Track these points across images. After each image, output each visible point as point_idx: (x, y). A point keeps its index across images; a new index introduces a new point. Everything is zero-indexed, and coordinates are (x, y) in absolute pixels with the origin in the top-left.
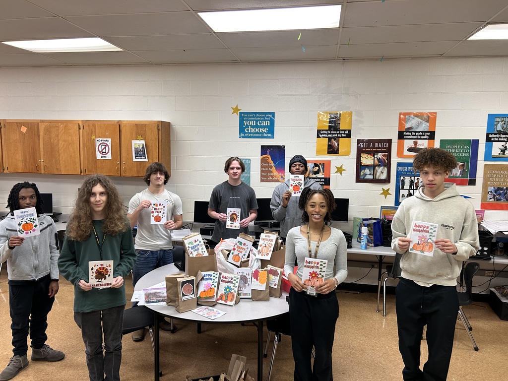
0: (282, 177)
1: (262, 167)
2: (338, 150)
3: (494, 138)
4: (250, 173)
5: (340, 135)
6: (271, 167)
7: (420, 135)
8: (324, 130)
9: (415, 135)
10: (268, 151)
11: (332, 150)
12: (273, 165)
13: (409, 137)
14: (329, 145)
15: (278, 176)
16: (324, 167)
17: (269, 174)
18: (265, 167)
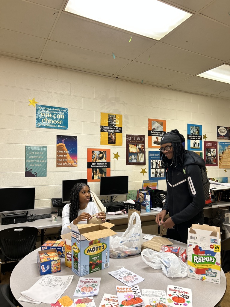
0: (75, 162)
1: (58, 154)
2: (115, 141)
3: (190, 137)
4: (46, 159)
5: (116, 131)
6: (66, 154)
7: (159, 134)
8: (105, 126)
9: (157, 134)
10: (63, 140)
11: (111, 141)
12: (67, 152)
13: (154, 134)
14: (109, 138)
15: (72, 161)
16: (106, 154)
17: (64, 160)
18: (61, 154)
